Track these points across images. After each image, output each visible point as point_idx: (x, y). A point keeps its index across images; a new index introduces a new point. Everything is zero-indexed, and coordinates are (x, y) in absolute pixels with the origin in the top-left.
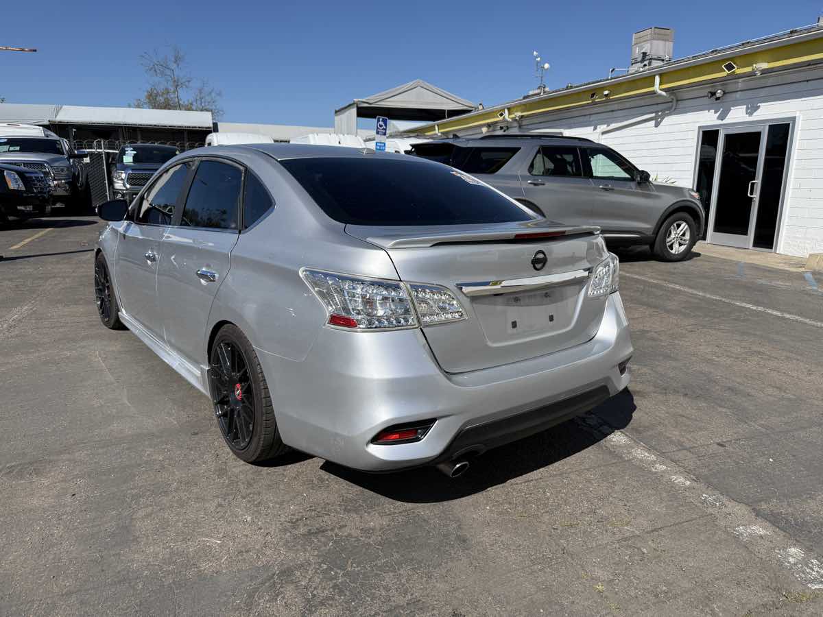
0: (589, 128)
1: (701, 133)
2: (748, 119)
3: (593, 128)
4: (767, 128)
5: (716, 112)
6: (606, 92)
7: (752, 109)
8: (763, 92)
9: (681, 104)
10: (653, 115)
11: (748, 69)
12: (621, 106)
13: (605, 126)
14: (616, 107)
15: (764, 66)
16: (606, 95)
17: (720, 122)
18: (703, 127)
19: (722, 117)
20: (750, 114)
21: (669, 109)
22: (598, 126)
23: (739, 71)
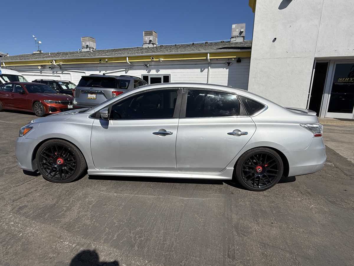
0: (97, 71)
1: (142, 77)
2: (157, 73)
3: (99, 72)
4: (163, 77)
5: (146, 71)
6: (106, 60)
7: (158, 71)
8: (160, 66)
9: (134, 67)
10: (125, 69)
11: (158, 60)
12: (110, 65)
13: (105, 71)
14: (108, 65)
15: (163, 59)
16: (107, 61)
17: (148, 74)
18: (143, 75)
19: (149, 72)
20: (157, 72)
21: (131, 68)
22: (101, 71)
23: (154, 60)
